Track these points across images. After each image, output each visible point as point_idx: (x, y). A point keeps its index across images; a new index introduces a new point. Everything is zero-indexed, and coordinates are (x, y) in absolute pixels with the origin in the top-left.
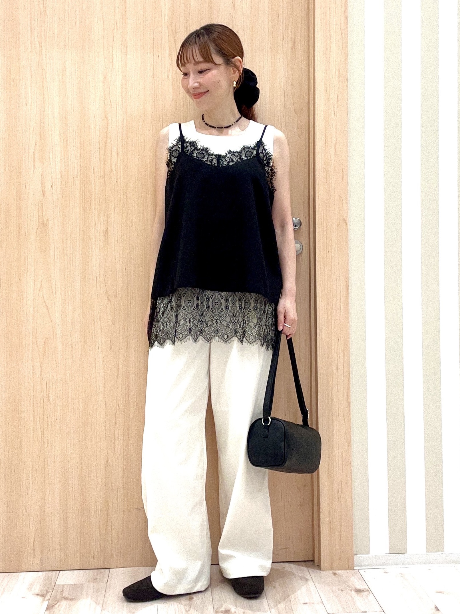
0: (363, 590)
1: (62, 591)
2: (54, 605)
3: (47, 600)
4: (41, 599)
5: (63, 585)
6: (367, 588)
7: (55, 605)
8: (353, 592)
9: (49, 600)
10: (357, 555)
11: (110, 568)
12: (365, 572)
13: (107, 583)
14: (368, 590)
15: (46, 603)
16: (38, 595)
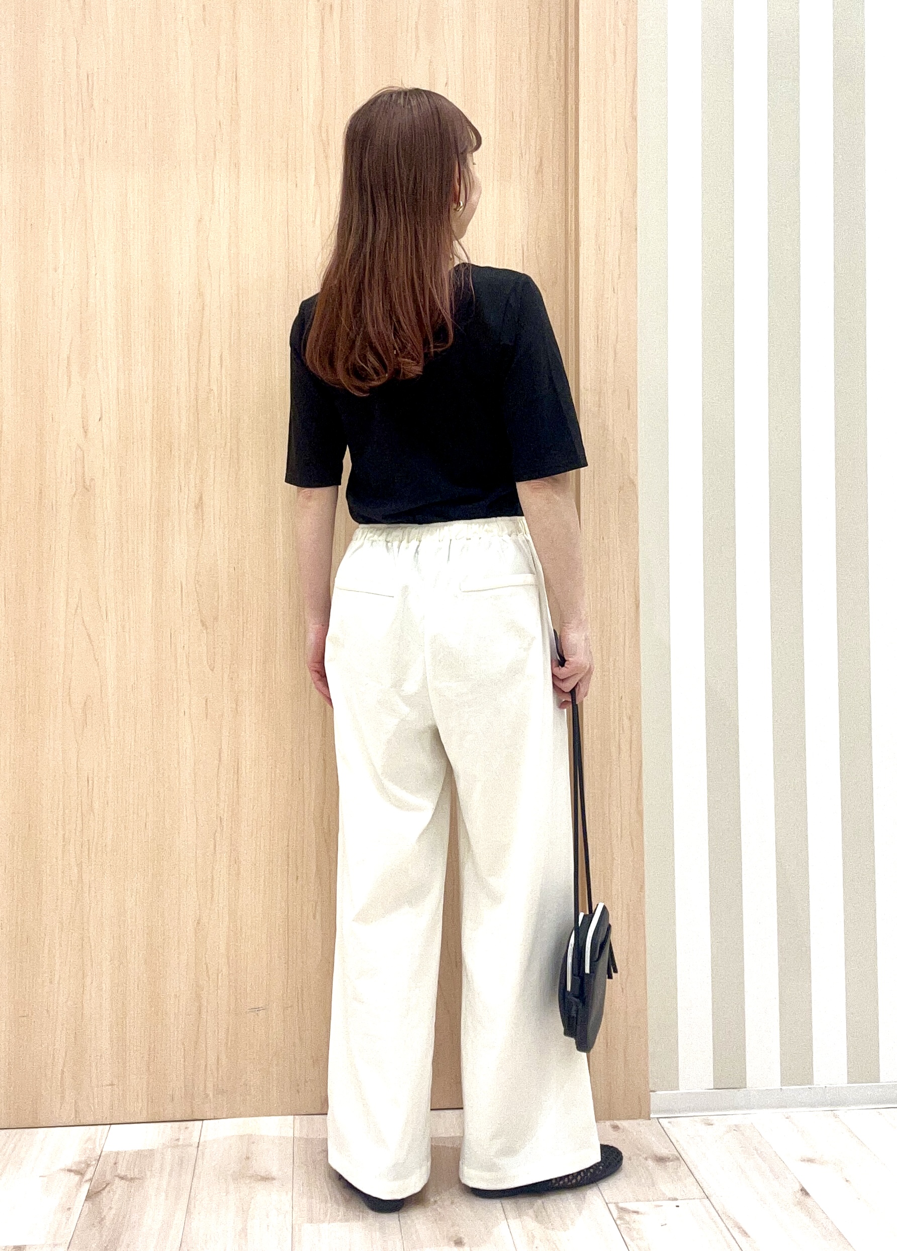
0: (669, 1158)
1: (115, 1164)
2: (99, 1192)
3: (87, 1181)
4: (77, 1178)
5: (118, 1153)
6: (676, 1154)
7: (104, 1189)
8: (650, 1163)
9: (91, 1180)
10: (658, 1092)
11: (203, 1120)
12: (669, 1122)
13: (198, 1147)
14: (679, 1158)
15: (85, 1188)
16: (70, 1171)
